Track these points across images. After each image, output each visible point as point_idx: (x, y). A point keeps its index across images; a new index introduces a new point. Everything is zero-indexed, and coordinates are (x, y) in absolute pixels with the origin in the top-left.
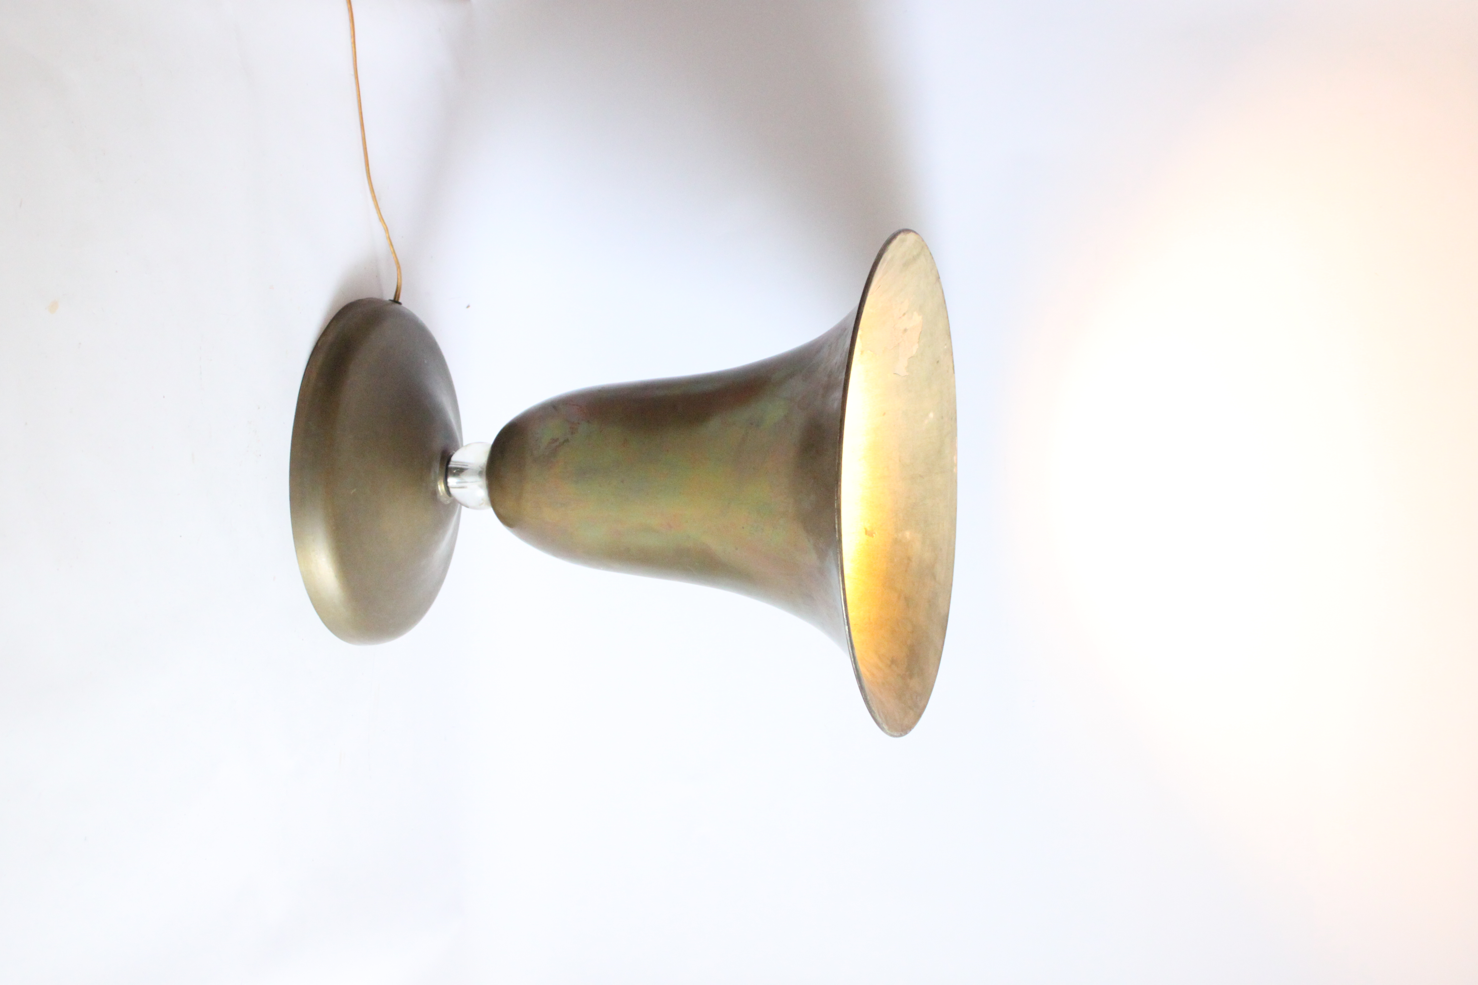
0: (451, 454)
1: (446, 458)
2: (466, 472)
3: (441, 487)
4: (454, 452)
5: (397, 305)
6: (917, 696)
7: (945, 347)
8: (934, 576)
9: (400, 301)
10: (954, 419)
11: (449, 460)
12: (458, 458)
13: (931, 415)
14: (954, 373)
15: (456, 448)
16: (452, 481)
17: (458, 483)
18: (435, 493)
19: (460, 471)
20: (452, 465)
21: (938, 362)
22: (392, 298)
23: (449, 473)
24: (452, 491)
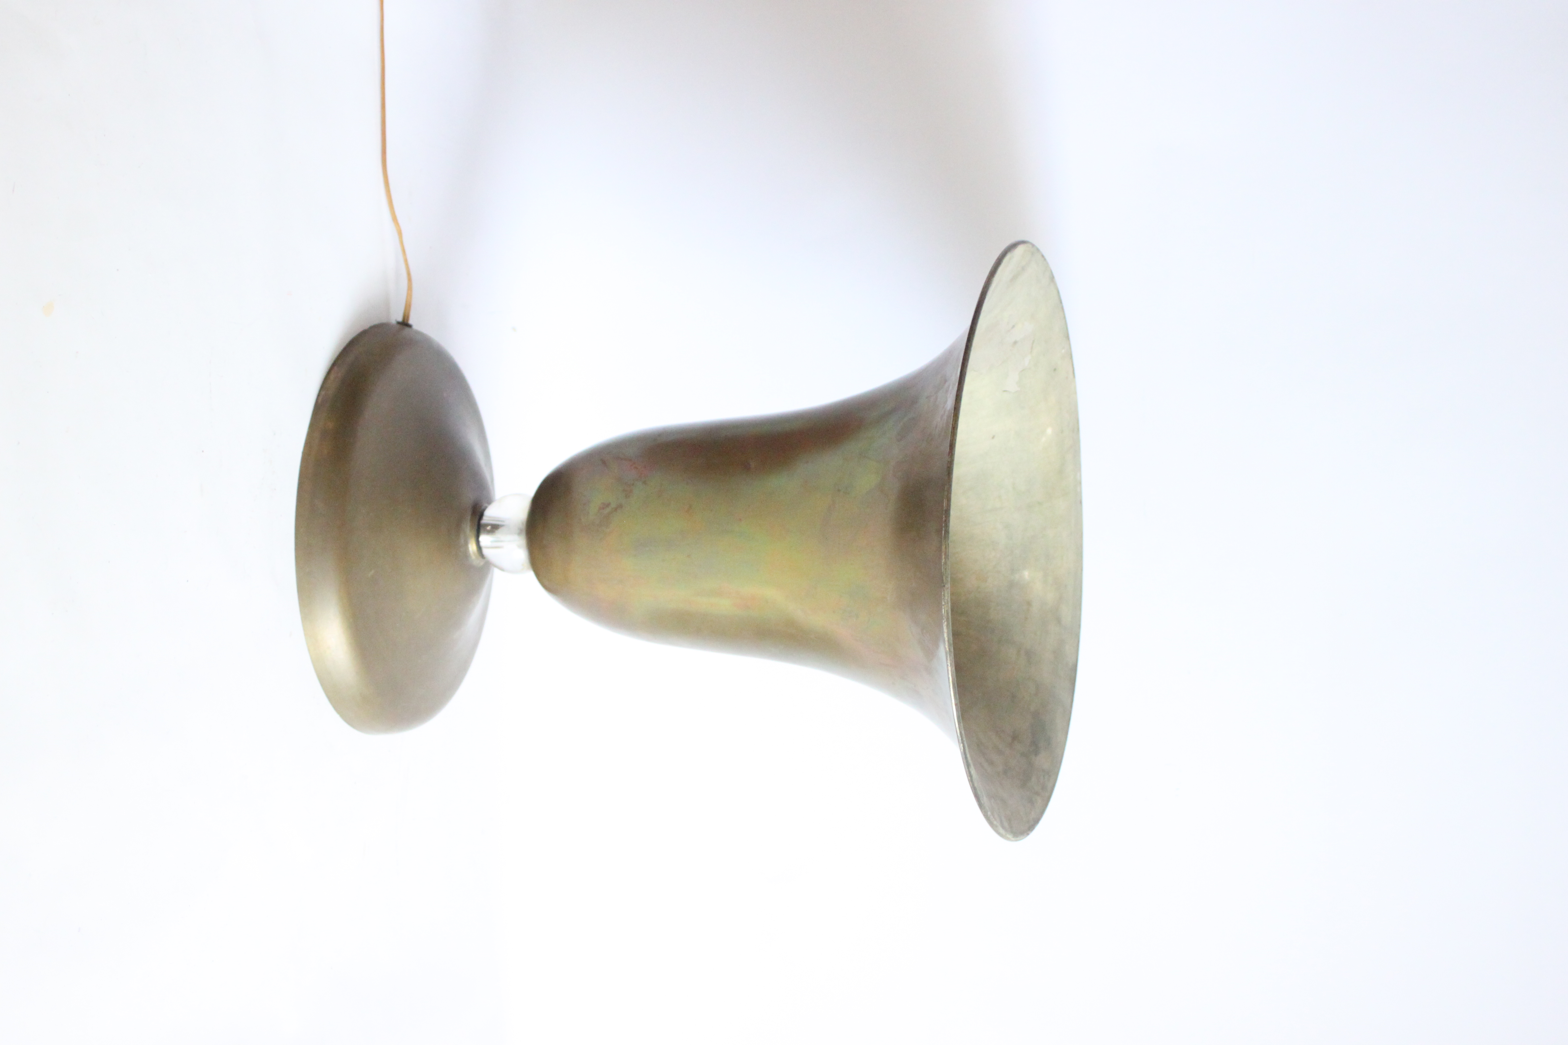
0: (483, 508)
1: (477, 512)
2: (500, 530)
3: (472, 547)
4: (486, 505)
5: (407, 330)
6: (1044, 776)
7: (1063, 351)
8: (1059, 620)
9: (411, 322)
10: (1076, 430)
11: (481, 515)
12: (491, 514)
13: (1049, 431)
14: (1074, 376)
15: (490, 502)
16: (484, 539)
17: (492, 542)
18: (466, 555)
19: (495, 528)
20: (485, 520)
21: (1055, 370)
22: (400, 319)
23: (482, 531)
24: (485, 552)
